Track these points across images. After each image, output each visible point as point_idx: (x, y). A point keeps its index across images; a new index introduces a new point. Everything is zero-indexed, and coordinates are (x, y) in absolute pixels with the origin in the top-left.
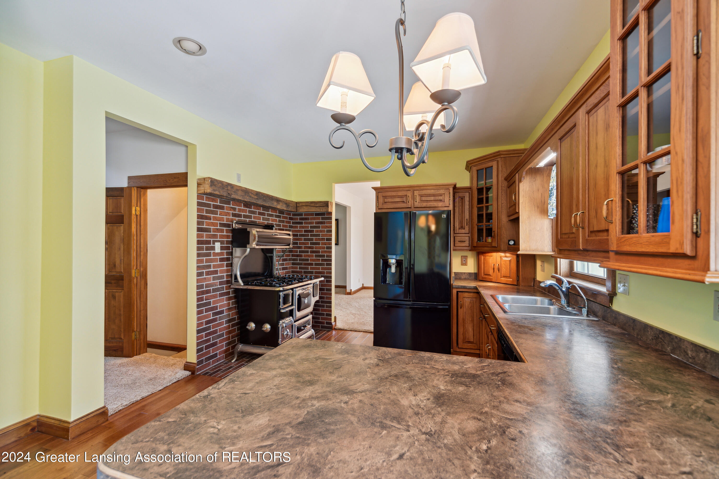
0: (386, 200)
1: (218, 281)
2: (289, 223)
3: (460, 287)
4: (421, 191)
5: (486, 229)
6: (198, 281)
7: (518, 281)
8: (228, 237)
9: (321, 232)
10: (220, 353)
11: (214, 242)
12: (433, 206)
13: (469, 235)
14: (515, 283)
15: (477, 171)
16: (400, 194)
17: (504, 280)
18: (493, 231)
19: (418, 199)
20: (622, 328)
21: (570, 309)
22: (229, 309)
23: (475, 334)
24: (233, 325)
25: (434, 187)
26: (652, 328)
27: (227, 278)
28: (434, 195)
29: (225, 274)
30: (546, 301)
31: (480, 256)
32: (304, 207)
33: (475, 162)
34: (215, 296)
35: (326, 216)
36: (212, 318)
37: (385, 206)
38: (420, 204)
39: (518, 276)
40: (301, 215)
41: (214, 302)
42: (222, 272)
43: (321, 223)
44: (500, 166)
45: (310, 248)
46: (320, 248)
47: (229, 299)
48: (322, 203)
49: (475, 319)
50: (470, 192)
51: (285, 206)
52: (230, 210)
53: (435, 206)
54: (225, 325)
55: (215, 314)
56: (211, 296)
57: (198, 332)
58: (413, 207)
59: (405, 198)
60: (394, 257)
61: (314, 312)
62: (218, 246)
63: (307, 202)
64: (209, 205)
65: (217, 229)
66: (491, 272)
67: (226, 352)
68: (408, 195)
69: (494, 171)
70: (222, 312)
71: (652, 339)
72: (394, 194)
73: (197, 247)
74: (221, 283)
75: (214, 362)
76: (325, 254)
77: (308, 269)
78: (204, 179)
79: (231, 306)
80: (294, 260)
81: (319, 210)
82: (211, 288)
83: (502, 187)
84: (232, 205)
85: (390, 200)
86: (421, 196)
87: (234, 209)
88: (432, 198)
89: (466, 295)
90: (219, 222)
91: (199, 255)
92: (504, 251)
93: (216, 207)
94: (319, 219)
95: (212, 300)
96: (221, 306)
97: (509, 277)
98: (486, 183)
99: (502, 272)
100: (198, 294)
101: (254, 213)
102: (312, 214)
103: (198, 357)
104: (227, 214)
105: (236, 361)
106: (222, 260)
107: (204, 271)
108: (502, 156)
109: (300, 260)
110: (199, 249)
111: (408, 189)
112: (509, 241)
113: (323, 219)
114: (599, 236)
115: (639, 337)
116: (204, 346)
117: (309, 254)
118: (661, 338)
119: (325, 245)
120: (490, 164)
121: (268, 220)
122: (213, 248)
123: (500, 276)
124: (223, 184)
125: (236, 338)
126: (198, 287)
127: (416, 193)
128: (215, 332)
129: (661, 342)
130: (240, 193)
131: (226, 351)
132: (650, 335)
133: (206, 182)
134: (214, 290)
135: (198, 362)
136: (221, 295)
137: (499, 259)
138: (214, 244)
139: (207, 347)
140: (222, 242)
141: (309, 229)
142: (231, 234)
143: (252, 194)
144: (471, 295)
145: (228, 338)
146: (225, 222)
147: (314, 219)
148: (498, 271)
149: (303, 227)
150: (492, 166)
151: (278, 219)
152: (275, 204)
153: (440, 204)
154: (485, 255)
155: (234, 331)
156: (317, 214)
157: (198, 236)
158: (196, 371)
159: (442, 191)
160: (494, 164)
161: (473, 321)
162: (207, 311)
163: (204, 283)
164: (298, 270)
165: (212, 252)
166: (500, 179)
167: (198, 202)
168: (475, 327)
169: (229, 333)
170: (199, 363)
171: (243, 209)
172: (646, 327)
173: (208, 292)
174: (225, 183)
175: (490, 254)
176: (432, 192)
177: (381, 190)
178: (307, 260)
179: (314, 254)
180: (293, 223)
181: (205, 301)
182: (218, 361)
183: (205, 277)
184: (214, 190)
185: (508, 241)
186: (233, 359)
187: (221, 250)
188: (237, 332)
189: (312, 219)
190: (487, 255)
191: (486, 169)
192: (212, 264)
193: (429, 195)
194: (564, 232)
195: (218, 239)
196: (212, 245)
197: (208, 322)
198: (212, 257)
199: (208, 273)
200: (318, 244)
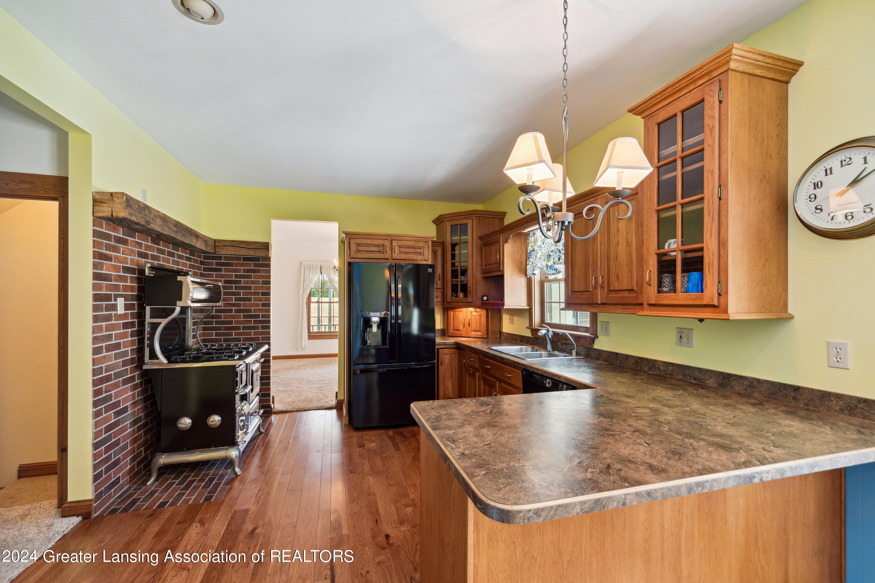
0: (360, 248)
1: (121, 360)
2: (199, 268)
3: (441, 344)
4: (400, 242)
5: (461, 285)
6: (94, 362)
7: (487, 334)
8: (132, 289)
9: (253, 284)
10: (123, 476)
11: (116, 296)
12: (412, 258)
13: (442, 290)
14: (485, 337)
15: (451, 226)
16: (377, 242)
17: (473, 334)
18: (468, 287)
19: (397, 250)
20: (606, 361)
21: (556, 353)
22: (134, 403)
23: (454, 390)
24: (139, 429)
25: (413, 238)
26: (632, 357)
27: (132, 355)
28: (413, 248)
29: (129, 349)
30: (529, 348)
31: (449, 312)
32: (229, 248)
33: (449, 217)
34: (116, 386)
35: (261, 262)
36: (113, 421)
37: (359, 255)
38: (398, 255)
39: (487, 330)
40: (220, 258)
41: (117, 395)
42: (125, 345)
43: (254, 271)
44: (475, 224)
45: (234, 305)
46: (252, 305)
47: (134, 387)
48: (258, 245)
49: (454, 374)
50: (442, 246)
51: (203, 244)
52: (135, 247)
53: (414, 259)
54: (129, 430)
55: (118, 414)
56: (112, 385)
57: (96, 446)
58: (390, 258)
59: (382, 248)
60: (378, 314)
61: (260, 393)
62: (121, 302)
63: (233, 241)
64: (107, 237)
65: (120, 276)
66: (461, 327)
67: (130, 473)
68: (385, 244)
69: (469, 228)
70: (125, 410)
71: (633, 364)
72: (369, 242)
73: (94, 305)
74: (125, 363)
75: (116, 492)
76: (261, 314)
77: (231, 334)
78: (112, 194)
79: (137, 399)
80: (205, 323)
81: (252, 253)
82: (112, 372)
83: (476, 244)
84: (138, 239)
85: (365, 248)
86: (400, 247)
87: (140, 245)
88: (412, 250)
89: (446, 351)
90: (121, 265)
91: (96, 319)
92: (475, 307)
93: (119, 240)
94: (250, 265)
95: (113, 392)
96: (125, 400)
97: (479, 331)
98: (460, 239)
99: (472, 327)
100: (95, 383)
101: (162, 252)
102: (238, 259)
103: (96, 488)
104: (132, 252)
105: (154, 482)
106: (126, 326)
107: (104, 344)
108: (477, 215)
109: (217, 323)
110: (96, 308)
111: (386, 237)
112: (483, 297)
113: (255, 265)
114: (619, 294)
115: (622, 364)
116: (103, 468)
117: (233, 314)
118: (640, 363)
119: (260, 301)
120: (465, 221)
121: (177, 263)
122: (114, 307)
123: (470, 331)
124: (139, 206)
125: (143, 448)
126: (95, 372)
127: (395, 243)
128: (117, 443)
129: (640, 365)
130: (158, 221)
131: (130, 471)
132: (631, 362)
133: (115, 199)
134: (117, 375)
135: (96, 496)
136: (125, 382)
137: (469, 314)
138: (115, 300)
139: (108, 470)
140: (126, 298)
141: (234, 279)
142: (136, 285)
143: (171, 223)
144: (450, 351)
145: (133, 451)
146: (129, 266)
147: (242, 265)
148: (468, 326)
149: (222, 276)
150: (467, 224)
151: (188, 263)
152: (193, 242)
153: (420, 257)
154: (454, 310)
155: (139, 438)
156: (245, 259)
157: (95, 287)
158: (93, 513)
159: (421, 244)
160: (469, 222)
161: (452, 377)
162: (107, 410)
163: (104, 365)
164: (214, 337)
165: (113, 313)
166: (475, 237)
167: (94, 231)
168: (454, 383)
169: (134, 441)
170: (98, 497)
171: (150, 246)
172: (627, 357)
173: (108, 379)
174: (142, 205)
175: (459, 310)
176: (411, 243)
177: (353, 236)
178: (231, 322)
179: (242, 314)
180: (205, 269)
181: (104, 395)
182: (121, 490)
183: (104, 354)
184: (131, 214)
185: (481, 297)
186: (148, 480)
187: (125, 310)
188: (143, 439)
189: (237, 265)
190: (457, 310)
191: (460, 225)
192: (113, 333)
193: (409, 247)
194: (576, 289)
195: (121, 293)
196: (113, 302)
197: (109, 428)
198: (113, 322)
199: (109, 348)
200: (249, 299)
